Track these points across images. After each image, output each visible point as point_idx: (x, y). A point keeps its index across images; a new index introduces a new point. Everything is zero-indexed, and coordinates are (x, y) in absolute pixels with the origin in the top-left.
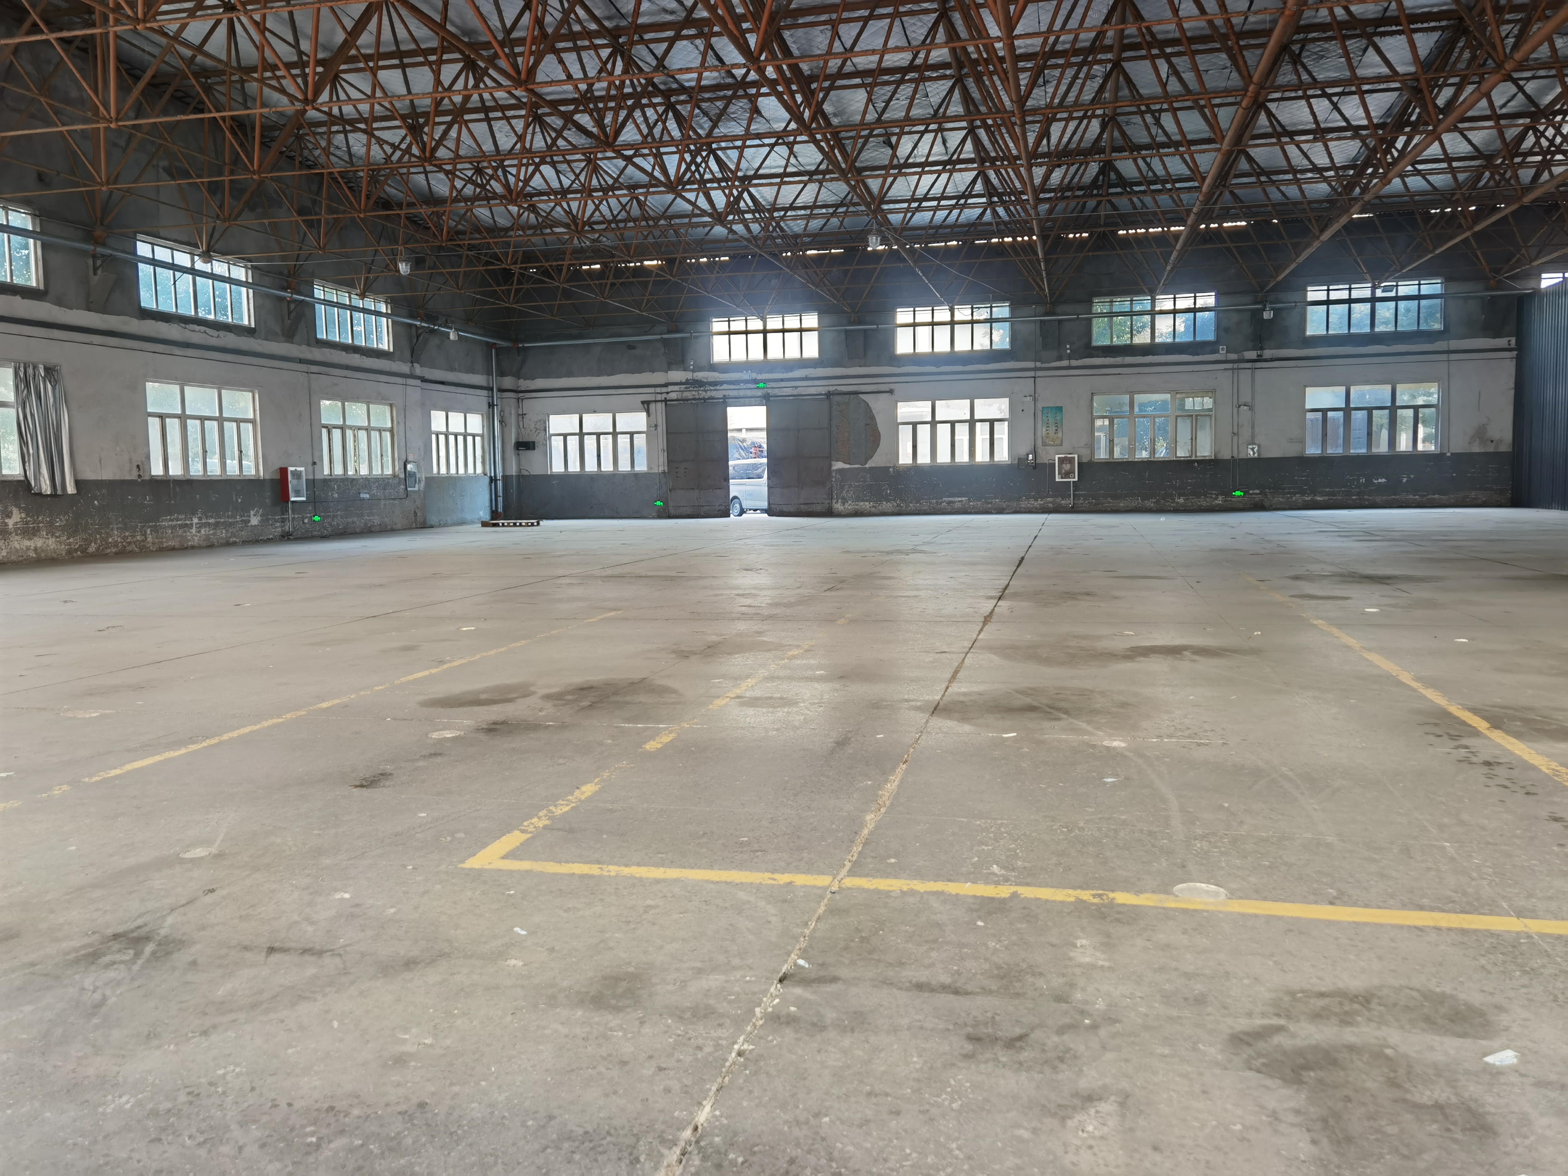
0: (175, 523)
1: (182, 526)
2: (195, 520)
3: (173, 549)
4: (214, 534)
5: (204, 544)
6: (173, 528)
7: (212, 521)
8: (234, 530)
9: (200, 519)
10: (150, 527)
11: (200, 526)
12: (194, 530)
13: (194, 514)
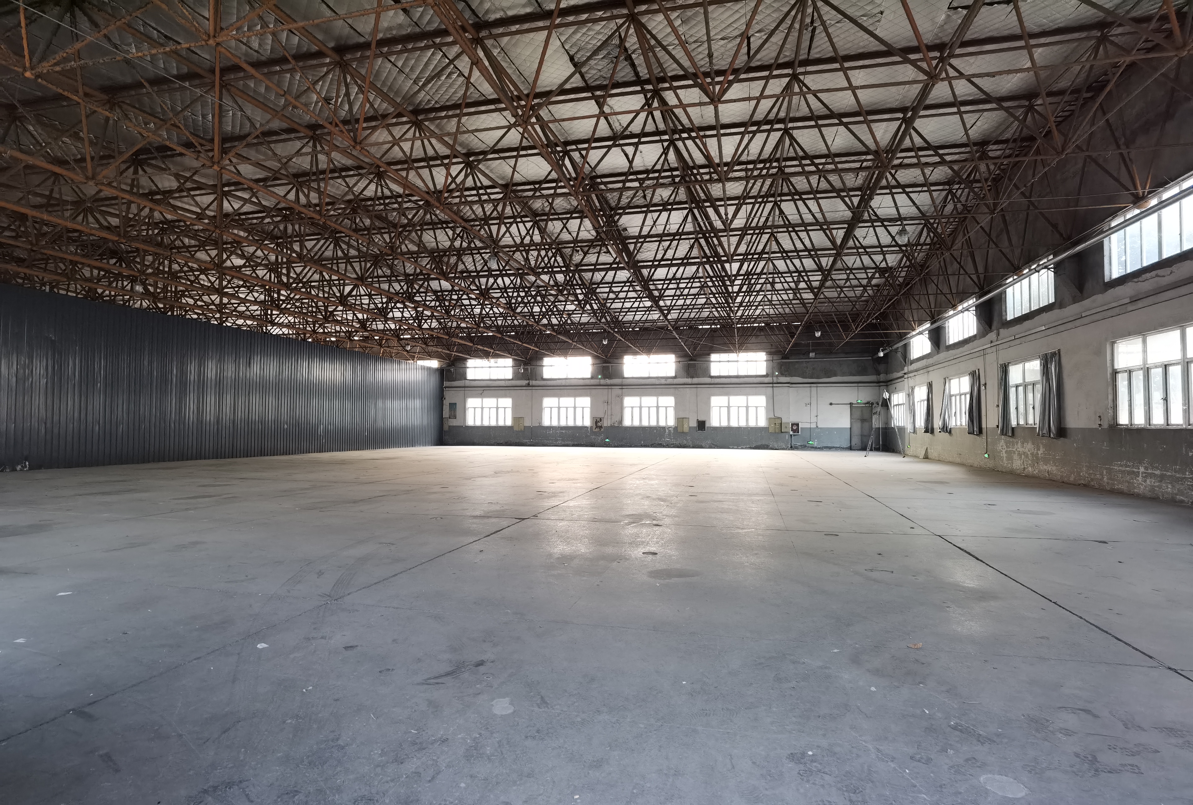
0: (1124, 469)
1: (1129, 473)
2: (1142, 470)
3: (1120, 493)
4: (1160, 487)
5: (1149, 494)
6: (1123, 472)
7: (1158, 472)
8: (1182, 487)
9: (1146, 468)
10: (1106, 469)
11: (1147, 476)
12: (1140, 479)
13: (1140, 462)
